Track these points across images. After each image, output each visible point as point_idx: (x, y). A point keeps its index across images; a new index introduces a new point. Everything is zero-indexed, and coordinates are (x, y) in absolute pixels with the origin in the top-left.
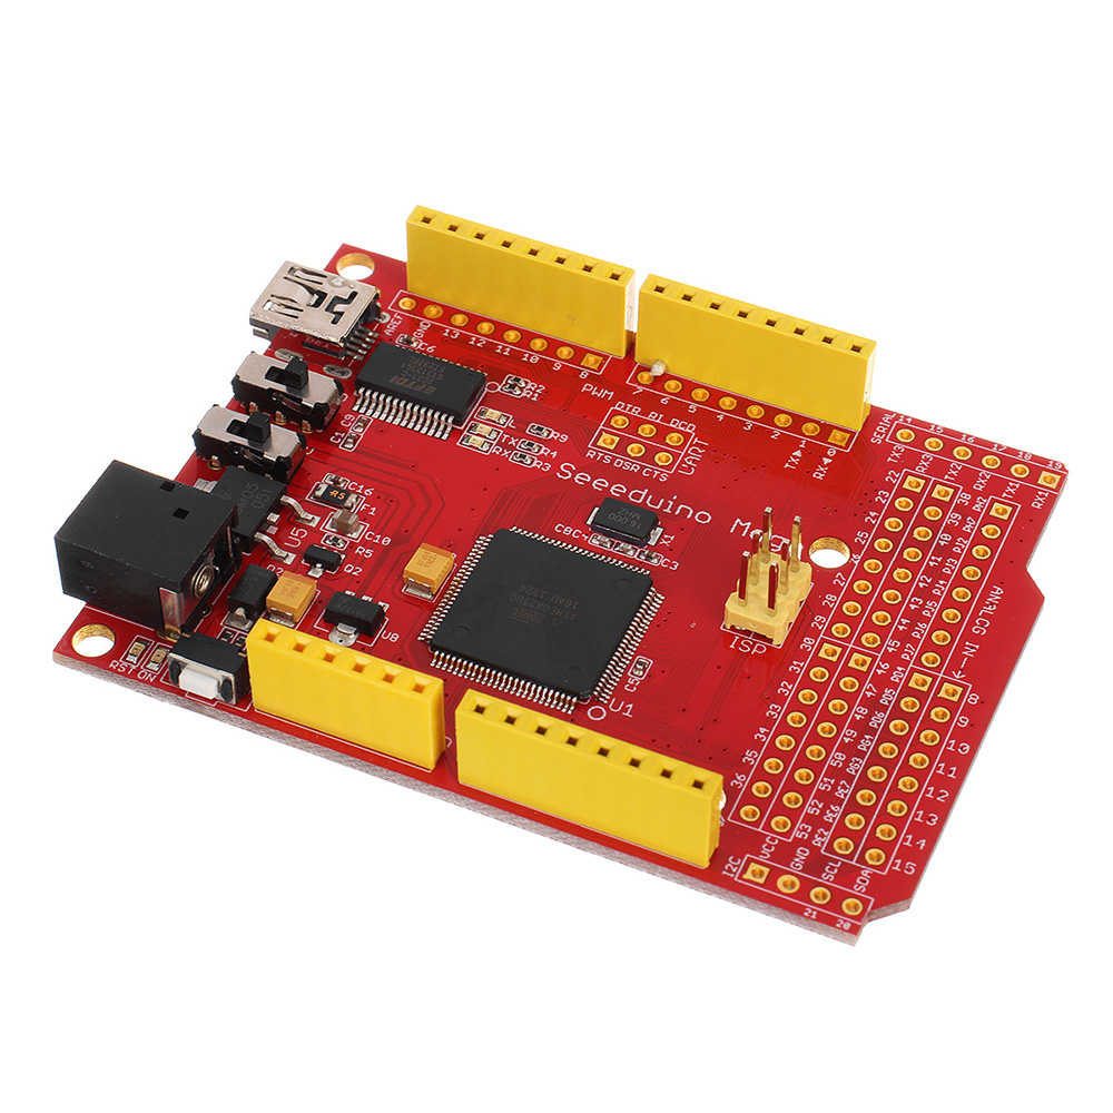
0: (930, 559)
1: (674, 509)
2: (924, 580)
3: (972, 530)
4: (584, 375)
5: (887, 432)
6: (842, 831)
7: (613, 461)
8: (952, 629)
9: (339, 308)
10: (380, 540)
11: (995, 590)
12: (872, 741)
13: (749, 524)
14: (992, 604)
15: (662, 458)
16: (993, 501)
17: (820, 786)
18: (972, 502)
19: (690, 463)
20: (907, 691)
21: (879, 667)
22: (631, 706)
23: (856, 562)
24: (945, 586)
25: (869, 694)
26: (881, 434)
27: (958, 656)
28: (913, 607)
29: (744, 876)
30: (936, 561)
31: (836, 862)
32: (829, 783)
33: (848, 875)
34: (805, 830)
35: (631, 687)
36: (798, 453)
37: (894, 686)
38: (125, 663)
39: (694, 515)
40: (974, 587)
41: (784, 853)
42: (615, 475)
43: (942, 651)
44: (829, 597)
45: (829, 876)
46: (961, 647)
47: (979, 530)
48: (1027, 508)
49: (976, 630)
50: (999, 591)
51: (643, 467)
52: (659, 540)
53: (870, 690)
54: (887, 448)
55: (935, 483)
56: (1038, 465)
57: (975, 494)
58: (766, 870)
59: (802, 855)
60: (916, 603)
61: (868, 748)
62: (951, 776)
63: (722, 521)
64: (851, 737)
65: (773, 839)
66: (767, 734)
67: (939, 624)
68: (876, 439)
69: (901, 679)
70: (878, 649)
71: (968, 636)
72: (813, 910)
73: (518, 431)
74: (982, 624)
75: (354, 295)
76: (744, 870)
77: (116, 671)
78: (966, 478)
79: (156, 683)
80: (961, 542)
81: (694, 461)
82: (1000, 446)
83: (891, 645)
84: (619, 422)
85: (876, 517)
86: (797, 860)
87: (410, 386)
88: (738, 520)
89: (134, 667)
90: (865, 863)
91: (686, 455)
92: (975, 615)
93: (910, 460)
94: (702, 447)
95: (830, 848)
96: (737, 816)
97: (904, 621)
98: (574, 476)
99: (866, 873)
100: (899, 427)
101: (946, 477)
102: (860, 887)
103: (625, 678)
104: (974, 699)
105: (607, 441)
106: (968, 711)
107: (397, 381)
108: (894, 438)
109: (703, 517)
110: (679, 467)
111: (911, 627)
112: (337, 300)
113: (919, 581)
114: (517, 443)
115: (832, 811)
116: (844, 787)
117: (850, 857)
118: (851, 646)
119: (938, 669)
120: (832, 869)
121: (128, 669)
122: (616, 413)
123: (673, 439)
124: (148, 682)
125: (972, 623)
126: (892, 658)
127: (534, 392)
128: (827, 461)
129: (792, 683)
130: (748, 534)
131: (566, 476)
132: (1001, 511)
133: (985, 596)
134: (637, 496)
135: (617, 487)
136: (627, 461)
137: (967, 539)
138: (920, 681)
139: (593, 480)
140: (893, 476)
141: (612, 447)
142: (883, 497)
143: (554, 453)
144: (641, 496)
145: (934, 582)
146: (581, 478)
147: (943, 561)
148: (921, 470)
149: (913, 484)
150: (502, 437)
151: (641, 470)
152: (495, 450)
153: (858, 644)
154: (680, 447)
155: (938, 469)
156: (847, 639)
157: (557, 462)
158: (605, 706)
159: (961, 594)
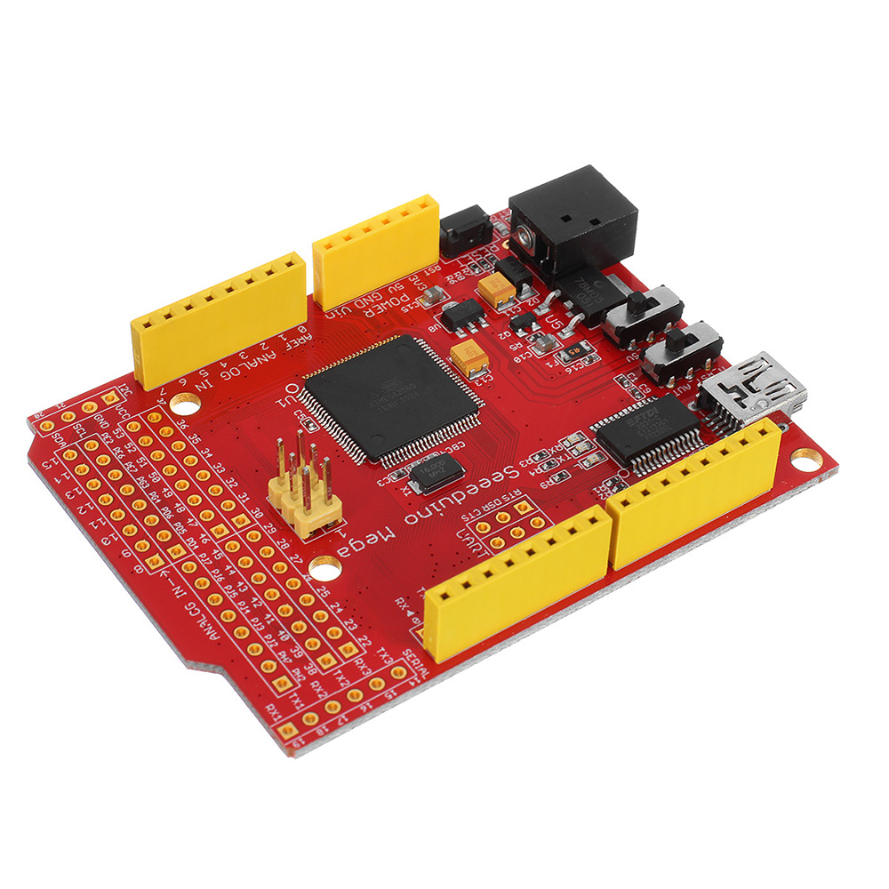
0: (272, 617)
1: (431, 509)
2: (256, 603)
3: (279, 656)
5: (411, 665)
6: (102, 450)
7: (502, 500)
8: (205, 594)
10: (520, 358)
11: (216, 636)
12: (154, 502)
13: (386, 540)
14: (206, 627)
15: (485, 527)
16: (295, 685)
17: (144, 458)
18: (304, 672)
19: (468, 539)
20: (175, 540)
21: (207, 537)
22: (285, 407)
23: (304, 576)
25: (190, 520)
26: (413, 658)
27: (178, 582)
28: (240, 584)
29: (113, 392)
30: (269, 619)
31: (84, 436)
32: (142, 464)
33: (70, 436)
34: (119, 435)
35: (299, 413)
37: (186, 536)
39: (418, 516)
40: (231, 627)
41: (112, 416)
42: (485, 496)
43: (192, 578)
44: (286, 546)
45: (77, 427)
46: (184, 587)
47: (275, 660)
48: (272, 699)
49: (192, 605)
50: (213, 637)
51: (483, 513)
52: (409, 487)
53: (193, 522)
54: (396, 654)
55: (339, 663)
56: (307, 733)
57: (311, 679)
58: (108, 403)
59: (103, 423)
60: (242, 587)
61: (150, 497)
62: (92, 524)
63: (399, 527)
64: (166, 493)
65: (127, 417)
67: (213, 588)
68: (408, 653)
69: (188, 543)
70: (222, 545)
71: (191, 597)
72: (62, 408)
73: (570, 465)
74: (193, 611)
75: (744, 407)
76: (117, 393)
78: (329, 682)
80: (273, 643)
81: (468, 542)
82: (343, 721)
83: (219, 554)
84: (537, 522)
85: (335, 610)
86: (102, 420)
88: (393, 536)
90: (71, 448)
91: (476, 541)
92: (204, 611)
93: (373, 660)
95: (95, 438)
96: (158, 410)
97: (232, 572)
98: (503, 474)
99: (64, 445)
100: (410, 674)
101: (340, 672)
102: (56, 436)
104: (139, 569)
105: (523, 507)
106: (133, 561)
108: (401, 664)
109: (411, 519)
110: (467, 531)
111: (226, 574)
113: (259, 600)
114: (559, 461)
115: (120, 453)
116: (132, 468)
117: (82, 444)
118: (237, 533)
119: (179, 566)
120: (81, 431)
123: (497, 542)
125: (199, 605)
126: (208, 549)
127: (601, 492)
128: (410, 613)
129: (233, 489)
130: (377, 535)
131: (507, 470)
132: (283, 685)
133: (216, 627)
134: (459, 496)
135: (475, 490)
136: (497, 507)
137: (273, 648)
138: (177, 551)
139: (492, 482)
140: (366, 642)
141: (516, 507)
142: (350, 625)
143: (533, 474)
144: (457, 498)
145: (251, 607)
146: (499, 477)
147: (265, 623)
148: (358, 661)
149: (349, 649)
150: (570, 456)
151: (482, 510)
152: (560, 446)
153: (236, 538)
154: (487, 541)
155: (351, 671)
156: (244, 535)
157: (524, 472)
158: (295, 395)
159: (229, 615)
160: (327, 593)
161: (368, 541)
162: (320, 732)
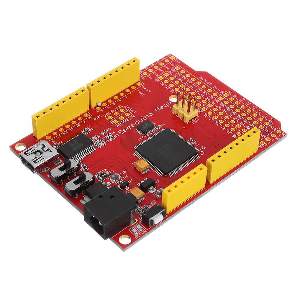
1: (145, 118)
2: (192, 87)
4: (90, 118)
5: (142, 76)
6: (257, 126)
7: (123, 123)
8: (208, 88)
9: (45, 149)
10: (124, 173)
12: (234, 112)
13: (157, 108)
14: (204, 80)
15: (127, 114)
16: (174, 68)
17: (243, 125)
18: (172, 71)
19: (132, 111)
20: (222, 101)
21: (213, 103)
22: (203, 147)
24: (194, 84)
27: (217, 90)
29: (262, 145)
30: (186, 83)
31: (265, 130)
32: (242, 123)
33: (270, 129)
35: (197, 144)
36: (140, 92)
37: (220, 103)
38: (137, 235)
39: (149, 116)
40: (197, 80)
42: (128, 124)
43: (213, 92)
46: (215, 89)
47: (181, 73)
48: (179, 64)
49: (210, 85)
50: (201, 77)
51: (128, 119)
53: (219, 107)
54: (147, 78)
55: (163, 75)
56: (167, 57)
57: (170, 70)
58: (262, 141)
60: (197, 91)
61: (236, 113)
62: (250, 104)
63: (154, 112)
64: (231, 115)
66: (223, 128)
67: (205, 89)
68: (144, 79)
69: (218, 101)
70: (207, 102)
71: (212, 86)
72: (277, 138)
73: (102, 136)
74: (209, 83)
75: (43, 145)
77: (139, 238)
78: (164, 69)
79: (148, 231)
82: (158, 61)
83: (208, 99)
84: (110, 117)
85: (168, 87)
86: (262, 136)
87: (78, 148)
88: (155, 109)
89: (139, 234)
90: (268, 125)
91: (129, 110)
92: (206, 84)
93: (153, 76)
94: (127, 107)
95: (261, 129)
97: (202, 94)
98: (124, 131)
99: (270, 126)
100: (142, 74)
101: (162, 72)
102: (274, 129)
103: (194, 145)
104: (230, 92)
105: (115, 122)
106: (233, 94)
107: (74, 149)
108: (145, 76)
109: (151, 114)
110: (132, 113)
111: (203, 94)
112: (43, 148)
114: (105, 137)
115: (251, 125)
116: (245, 121)
117: (265, 127)
119: (218, 95)
120: (267, 131)
121: (139, 235)
122: (107, 117)
123: (122, 110)
124: (146, 233)
125: (208, 85)
126: (212, 100)
127: (90, 129)
128: (145, 88)
129: (210, 118)
130: (160, 109)
131: (123, 133)
132: (177, 68)
133: (201, 80)
134: (137, 123)
135: (132, 125)
136: (124, 121)
137: (183, 76)
138: (221, 98)
139: (127, 129)
140: (157, 80)
141: (118, 122)
142: (162, 84)
143: (114, 132)
144: (137, 122)
145: (193, 86)
146: (125, 130)
147: (187, 82)
148: (158, 75)
149: (161, 78)
150: (102, 139)
151: (129, 119)
152: (106, 142)
153: (204, 104)
154: (125, 110)
155: (159, 73)
156: (202, 105)
157: (117, 133)
158: (201, 151)
159: (199, 83)
160: (171, 92)
161: (163, 107)
162: (164, 58)
